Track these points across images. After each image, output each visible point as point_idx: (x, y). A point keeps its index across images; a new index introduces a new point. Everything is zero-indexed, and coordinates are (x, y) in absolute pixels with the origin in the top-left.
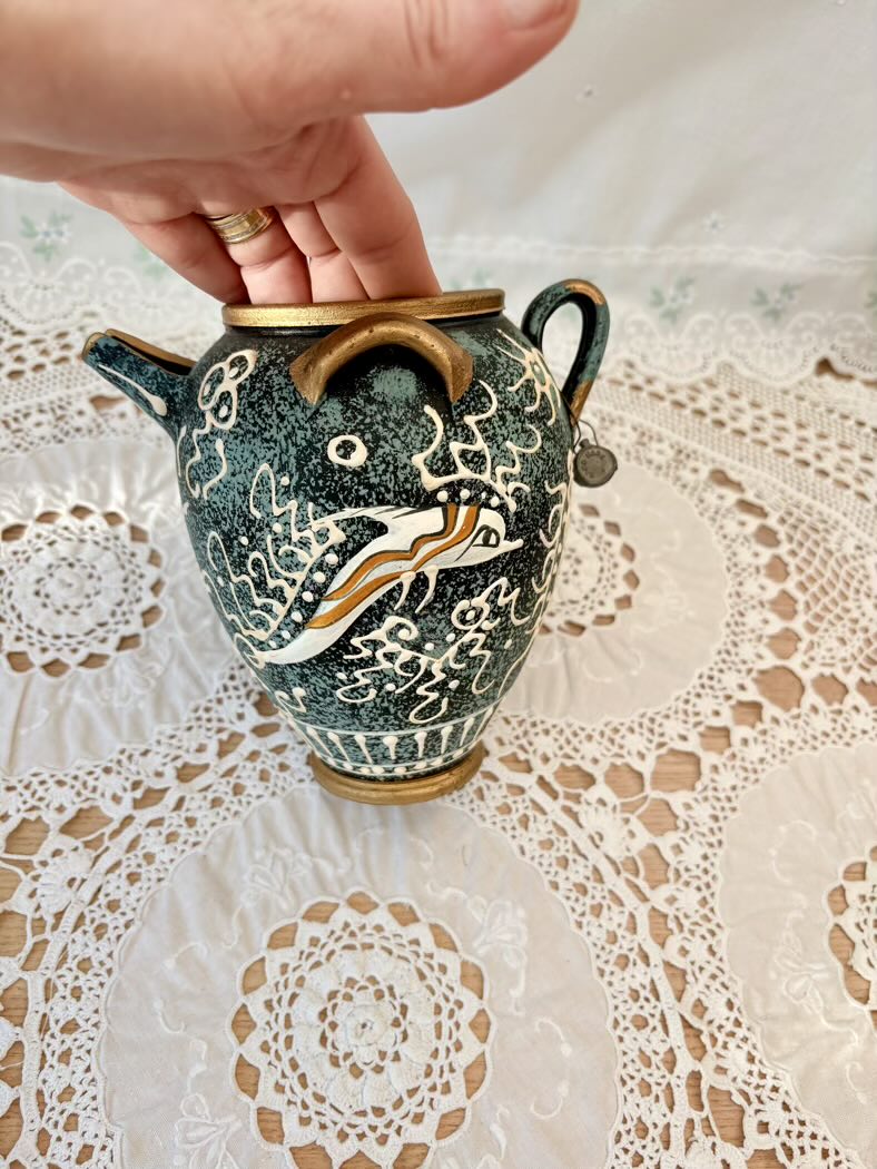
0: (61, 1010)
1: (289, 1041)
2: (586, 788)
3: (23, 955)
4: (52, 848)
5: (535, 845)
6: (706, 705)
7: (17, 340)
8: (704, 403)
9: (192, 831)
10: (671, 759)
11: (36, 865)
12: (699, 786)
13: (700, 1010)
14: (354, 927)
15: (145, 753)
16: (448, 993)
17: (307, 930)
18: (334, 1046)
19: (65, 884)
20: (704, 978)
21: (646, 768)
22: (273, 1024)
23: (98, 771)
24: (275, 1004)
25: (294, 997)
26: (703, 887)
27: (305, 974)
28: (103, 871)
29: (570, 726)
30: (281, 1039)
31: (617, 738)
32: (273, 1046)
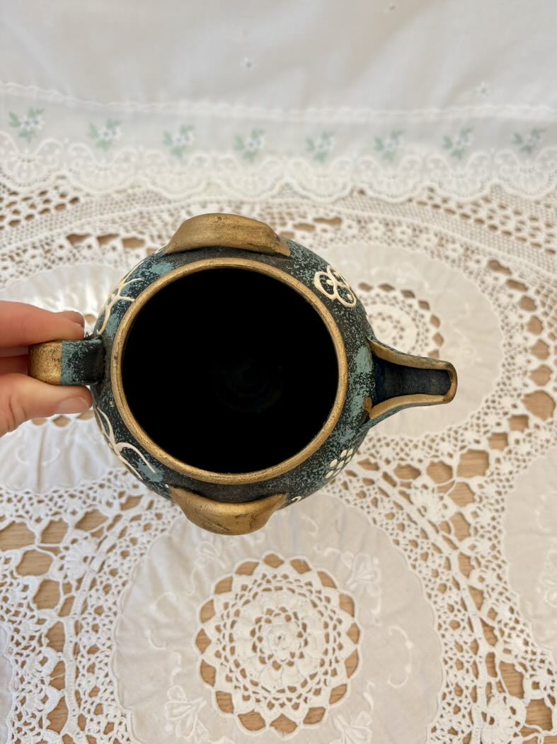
0: (87, 640)
1: (233, 650)
2: (415, 478)
3: (59, 607)
4: (71, 538)
5: (383, 516)
6: (491, 420)
7: (13, 198)
8: (483, 214)
9: (160, 522)
10: (469, 456)
11: (62, 549)
12: (488, 473)
13: (493, 613)
14: (269, 577)
15: (126, 473)
16: (332, 614)
17: (239, 581)
18: (262, 651)
19: (82, 560)
20: (495, 595)
21: (454, 463)
22: (222, 640)
23: (96, 487)
24: (222, 628)
25: (233, 623)
26: (493, 538)
27: (240, 608)
28: (105, 550)
29: (402, 439)
30: (228, 649)
31: (434, 445)
32: (223, 654)
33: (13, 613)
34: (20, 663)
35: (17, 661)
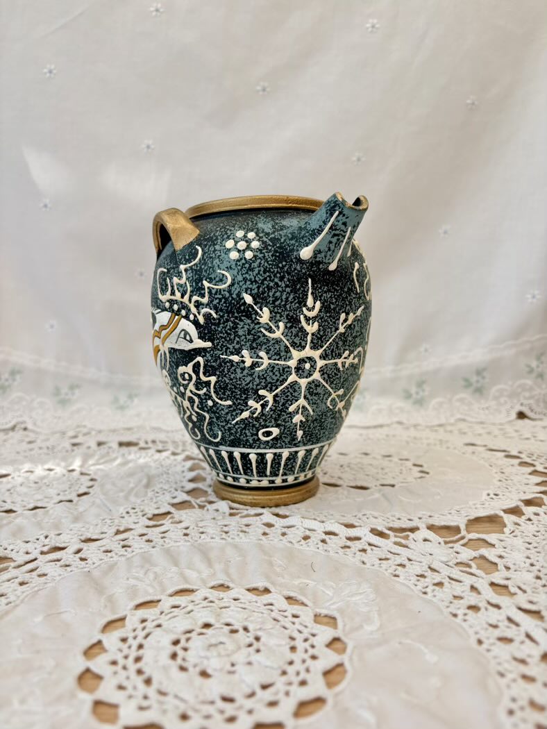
1: (138, 659)
2: (413, 533)
5: (374, 560)
9: (83, 563)
14: (212, 599)
15: (60, 534)
16: (302, 629)
17: (169, 602)
18: (183, 659)
21: (460, 524)
22: (126, 650)
23: (19, 543)
25: (148, 635)
27: (162, 622)
30: (131, 657)
32: (122, 661)
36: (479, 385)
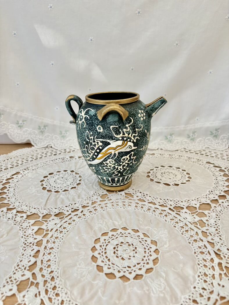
0: (50, 245)
1: (106, 253)
2: (182, 210)
3: (43, 235)
4: (52, 219)
5: (169, 220)
6: (211, 196)
9: (84, 216)
10: (203, 205)
11: (48, 221)
12: (211, 210)
13: (220, 250)
14: (122, 233)
15: (75, 204)
16: (148, 245)
17: (111, 233)
18: (117, 254)
19: (54, 224)
21: (197, 206)
22: (102, 250)
23: (64, 207)
24: (102, 246)
25: (107, 245)
26: (216, 228)
27: (110, 241)
28: (63, 222)
29: (177, 200)
31: (189, 202)
32: (101, 253)
33: (26, 236)
34: (24, 250)
35: (23, 249)
36: (216, 134)
